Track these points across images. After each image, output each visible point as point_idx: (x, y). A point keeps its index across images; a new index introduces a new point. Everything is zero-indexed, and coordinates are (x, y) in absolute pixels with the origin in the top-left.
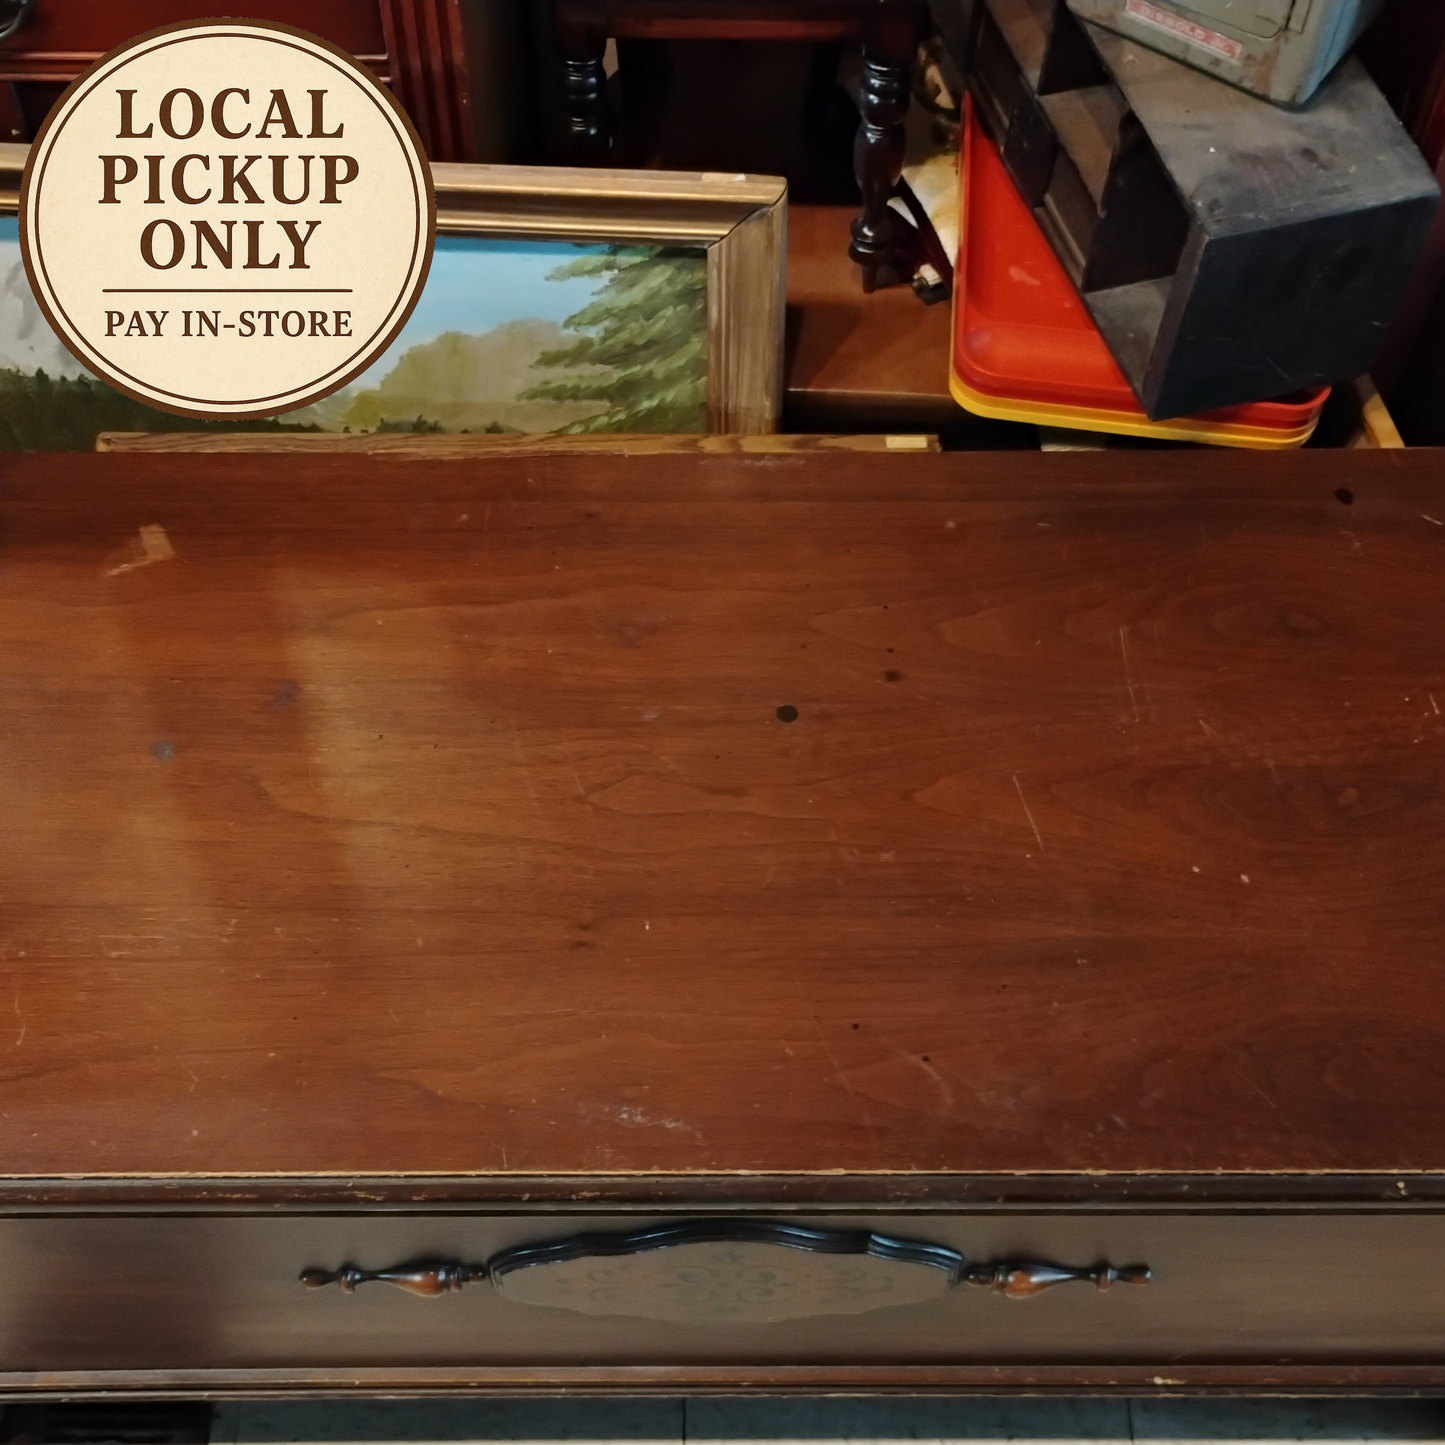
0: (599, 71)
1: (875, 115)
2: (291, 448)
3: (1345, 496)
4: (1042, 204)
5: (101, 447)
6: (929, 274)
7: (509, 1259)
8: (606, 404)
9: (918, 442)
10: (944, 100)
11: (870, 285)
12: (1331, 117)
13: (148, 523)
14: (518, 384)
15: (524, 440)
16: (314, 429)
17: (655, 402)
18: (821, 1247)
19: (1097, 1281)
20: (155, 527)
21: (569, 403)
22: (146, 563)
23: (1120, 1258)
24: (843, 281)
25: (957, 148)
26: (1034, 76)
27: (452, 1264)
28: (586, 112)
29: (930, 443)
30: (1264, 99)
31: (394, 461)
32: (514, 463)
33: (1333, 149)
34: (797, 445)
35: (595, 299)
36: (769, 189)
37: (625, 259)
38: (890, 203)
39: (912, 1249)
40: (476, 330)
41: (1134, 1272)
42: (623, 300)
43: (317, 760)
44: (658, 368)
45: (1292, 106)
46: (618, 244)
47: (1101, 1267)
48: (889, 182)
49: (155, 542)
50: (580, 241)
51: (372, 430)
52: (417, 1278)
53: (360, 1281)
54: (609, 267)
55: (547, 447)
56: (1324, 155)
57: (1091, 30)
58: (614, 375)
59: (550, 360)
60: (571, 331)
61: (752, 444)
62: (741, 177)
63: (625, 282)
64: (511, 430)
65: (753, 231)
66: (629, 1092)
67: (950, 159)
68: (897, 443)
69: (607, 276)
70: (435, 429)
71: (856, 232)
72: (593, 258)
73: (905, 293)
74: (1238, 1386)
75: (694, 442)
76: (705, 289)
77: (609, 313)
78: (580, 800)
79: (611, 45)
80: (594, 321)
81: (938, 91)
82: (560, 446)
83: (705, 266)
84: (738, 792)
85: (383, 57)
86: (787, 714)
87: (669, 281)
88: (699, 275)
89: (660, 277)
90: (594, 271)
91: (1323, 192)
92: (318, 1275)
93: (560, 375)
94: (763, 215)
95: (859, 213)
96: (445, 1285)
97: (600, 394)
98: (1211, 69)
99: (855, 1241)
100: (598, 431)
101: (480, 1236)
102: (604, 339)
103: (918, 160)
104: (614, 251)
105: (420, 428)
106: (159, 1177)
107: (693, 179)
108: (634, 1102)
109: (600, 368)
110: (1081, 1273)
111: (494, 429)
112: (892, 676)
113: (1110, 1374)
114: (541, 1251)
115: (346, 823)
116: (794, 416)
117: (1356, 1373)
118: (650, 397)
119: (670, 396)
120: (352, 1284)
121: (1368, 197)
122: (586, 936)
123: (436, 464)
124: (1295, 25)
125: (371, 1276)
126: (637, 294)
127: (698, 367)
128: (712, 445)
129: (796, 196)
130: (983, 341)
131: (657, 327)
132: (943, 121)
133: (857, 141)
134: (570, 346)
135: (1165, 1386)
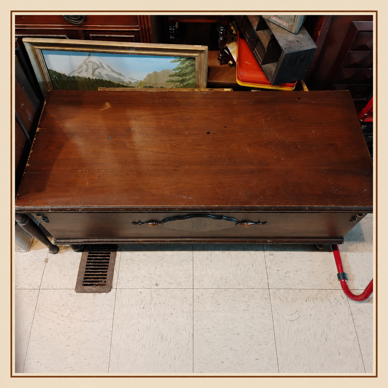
0: (175, 28)
1: (222, 35)
2: (129, 90)
3: (299, 98)
4: (254, 50)
5: (99, 90)
6: (231, 62)
7: (164, 221)
8: (179, 83)
9: (229, 90)
10: (234, 32)
11: (221, 64)
12: (301, 36)
13: (107, 102)
14: (165, 80)
15: (167, 89)
16: (133, 87)
17: (187, 83)
18: (214, 218)
19: (259, 224)
20: (108, 103)
21: (173, 83)
22: (107, 108)
23: (262, 221)
24: (217, 63)
25: (236, 41)
26: (255, 28)
27: (156, 221)
28: (172, 35)
29: (231, 90)
30: (291, 32)
31: (145, 92)
32: (165, 92)
33: (301, 41)
34: (210, 90)
35: (178, 66)
36: (205, 48)
37: (182, 59)
38: (224, 50)
39: (229, 219)
40: (159, 71)
41: (264, 223)
42: (182, 66)
43: (134, 140)
44: (187, 77)
45: (295, 34)
46: (181, 57)
47: (259, 222)
48: (224, 47)
49: (108, 105)
50: (175, 56)
51: (142, 87)
52: (150, 223)
53: (141, 224)
54: (180, 61)
55: (170, 90)
56: (300, 41)
57: (266, 21)
58: (181, 78)
59: (171, 76)
60: (174, 71)
61: (202, 90)
62: (201, 46)
63: (183, 63)
64: (164, 87)
65: (203, 55)
66: (184, 193)
67: (235, 43)
68: (226, 90)
69: (179, 62)
70: (152, 87)
71: (219, 55)
72: (177, 59)
73: (227, 65)
74: (281, 242)
75: (193, 90)
76: (195, 64)
77: (180, 68)
78: (176, 146)
79: (177, 23)
80: (178, 69)
81: (233, 31)
82: (172, 90)
83: (195, 61)
84: (201, 145)
85: (138, 26)
86: (208, 133)
87: (189, 63)
88: (194, 62)
89: (187, 63)
90: (178, 61)
91: (300, 47)
92: (134, 223)
93: (172, 78)
94: (204, 52)
95: (219, 52)
96: (155, 225)
97: (178, 81)
98: (284, 28)
99: (220, 217)
100: (178, 87)
101: (160, 216)
102: (179, 73)
103: (229, 43)
104: (180, 58)
105: (150, 87)
106: (109, 206)
107: (193, 46)
108: (184, 195)
109: (178, 77)
110: (256, 223)
111: (162, 87)
112: (225, 127)
113: (261, 240)
114: (170, 219)
115: (138, 150)
116: (209, 85)
117: (299, 240)
118: (186, 82)
119: (189, 82)
120: (140, 224)
121: (306, 48)
122: (177, 168)
123: (153, 93)
124: (295, 20)
125: (143, 223)
126: (184, 65)
127: (194, 77)
128: (196, 90)
129: (209, 49)
130: (242, 73)
131: (187, 71)
132: (234, 36)
133: (219, 40)
134: (174, 74)
135: (269, 242)
